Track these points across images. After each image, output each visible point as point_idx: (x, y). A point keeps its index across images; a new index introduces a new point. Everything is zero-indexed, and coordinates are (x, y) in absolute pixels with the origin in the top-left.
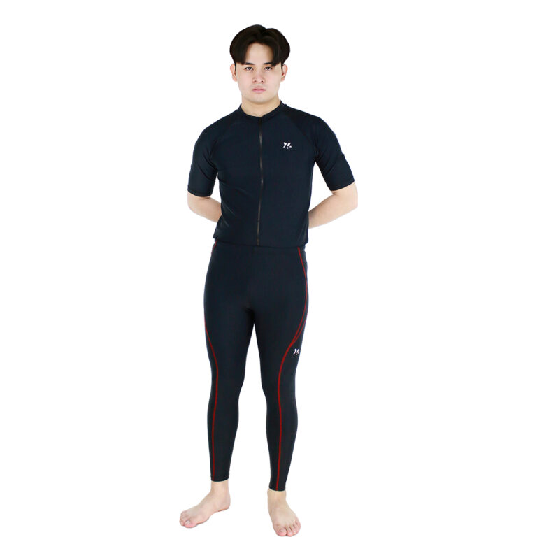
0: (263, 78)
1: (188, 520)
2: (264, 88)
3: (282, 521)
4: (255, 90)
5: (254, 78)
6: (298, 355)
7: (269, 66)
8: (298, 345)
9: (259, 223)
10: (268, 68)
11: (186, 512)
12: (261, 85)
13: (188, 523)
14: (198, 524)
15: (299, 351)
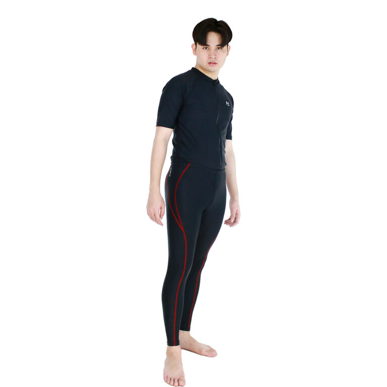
0: (216, 56)
2: (216, 62)
4: (210, 63)
5: (209, 55)
7: (220, 47)
10: (219, 48)
12: (214, 60)
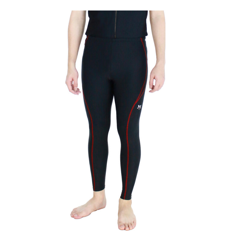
1: (76, 214)
3: (124, 220)
6: (141, 109)
8: (141, 103)
9: (115, 24)
11: (76, 208)
13: (76, 215)
14: (83, 217)
15: (141, 107)
